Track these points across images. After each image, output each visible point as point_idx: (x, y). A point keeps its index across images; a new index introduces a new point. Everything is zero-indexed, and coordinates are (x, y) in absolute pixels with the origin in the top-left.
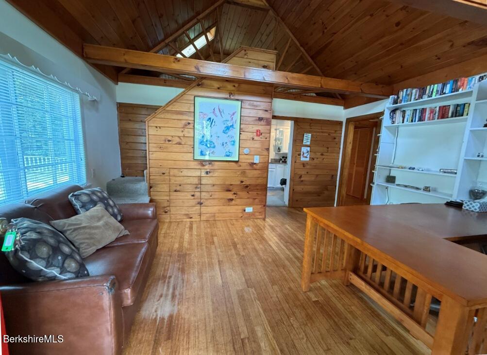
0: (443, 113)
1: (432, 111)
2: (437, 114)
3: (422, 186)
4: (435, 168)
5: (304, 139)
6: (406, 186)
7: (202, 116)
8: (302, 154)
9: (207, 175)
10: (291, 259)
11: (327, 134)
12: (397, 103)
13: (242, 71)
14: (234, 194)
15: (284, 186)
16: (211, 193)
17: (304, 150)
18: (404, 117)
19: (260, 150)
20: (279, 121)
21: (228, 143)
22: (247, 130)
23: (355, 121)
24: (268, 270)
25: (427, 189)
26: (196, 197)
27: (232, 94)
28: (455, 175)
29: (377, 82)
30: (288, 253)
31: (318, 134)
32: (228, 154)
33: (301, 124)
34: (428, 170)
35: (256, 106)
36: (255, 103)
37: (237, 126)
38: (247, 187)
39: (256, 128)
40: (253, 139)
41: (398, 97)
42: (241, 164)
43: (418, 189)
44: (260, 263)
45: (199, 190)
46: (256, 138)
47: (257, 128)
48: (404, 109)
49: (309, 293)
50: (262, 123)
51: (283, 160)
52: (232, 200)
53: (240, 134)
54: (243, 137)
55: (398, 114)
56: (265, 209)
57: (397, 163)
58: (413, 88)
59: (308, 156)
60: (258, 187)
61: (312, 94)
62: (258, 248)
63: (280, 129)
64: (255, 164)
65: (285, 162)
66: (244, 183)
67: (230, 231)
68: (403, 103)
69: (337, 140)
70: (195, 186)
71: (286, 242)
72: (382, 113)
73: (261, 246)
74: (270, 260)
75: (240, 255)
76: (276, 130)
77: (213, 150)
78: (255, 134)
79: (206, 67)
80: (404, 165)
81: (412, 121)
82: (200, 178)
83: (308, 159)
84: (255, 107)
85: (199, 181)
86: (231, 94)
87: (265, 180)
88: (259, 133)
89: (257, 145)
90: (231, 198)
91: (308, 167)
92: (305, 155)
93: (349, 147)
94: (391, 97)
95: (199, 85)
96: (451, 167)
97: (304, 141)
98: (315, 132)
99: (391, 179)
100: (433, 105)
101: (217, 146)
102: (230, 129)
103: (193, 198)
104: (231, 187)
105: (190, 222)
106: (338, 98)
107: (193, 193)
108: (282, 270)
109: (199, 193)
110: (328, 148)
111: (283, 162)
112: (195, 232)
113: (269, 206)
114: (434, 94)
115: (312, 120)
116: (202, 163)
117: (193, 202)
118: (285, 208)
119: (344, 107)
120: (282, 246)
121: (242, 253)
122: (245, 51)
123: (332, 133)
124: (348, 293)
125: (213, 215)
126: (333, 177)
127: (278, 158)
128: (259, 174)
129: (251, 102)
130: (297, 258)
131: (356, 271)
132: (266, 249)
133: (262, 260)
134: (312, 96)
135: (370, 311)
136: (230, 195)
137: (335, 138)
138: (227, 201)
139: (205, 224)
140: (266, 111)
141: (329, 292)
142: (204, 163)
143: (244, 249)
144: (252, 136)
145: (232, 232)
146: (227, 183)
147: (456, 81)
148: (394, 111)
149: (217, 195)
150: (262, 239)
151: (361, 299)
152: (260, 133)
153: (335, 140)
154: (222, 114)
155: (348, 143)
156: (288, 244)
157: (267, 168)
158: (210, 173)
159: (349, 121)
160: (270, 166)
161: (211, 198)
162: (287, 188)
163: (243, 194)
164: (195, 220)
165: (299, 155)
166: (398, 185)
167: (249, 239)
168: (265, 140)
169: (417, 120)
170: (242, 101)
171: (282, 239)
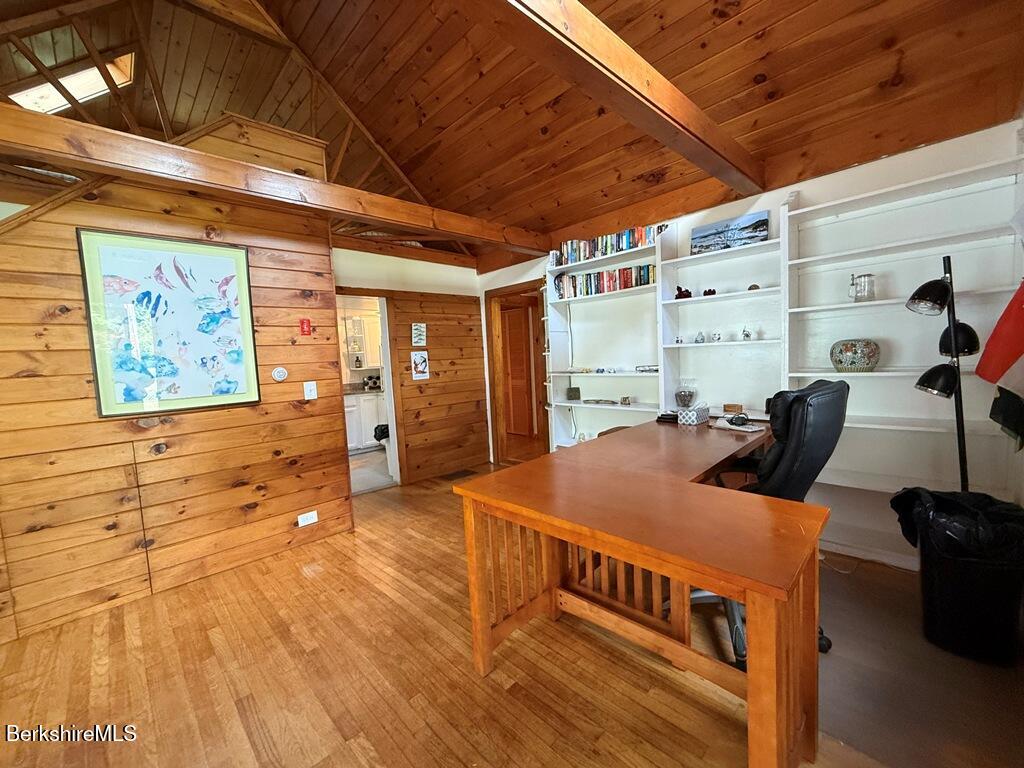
0: (625, 280)
1: (611, 277)
2: (618, 282)
3: (618, 399)
4: (629, 367)
5: (413, 335)
6: (598, 402)
7: (116, 286)
8: (413, 366)
9: (160, 456)
10: (437, 607)
11: (455, 323)
12: (561, 264)
13: (239, 173)
14: (259, 488)
15: (383, 441)
16: (182, 504)
17: (417, 357)
18: (575, 287)
19: (316, 367)
20: (349, 299)
21: (220, 358)
22: (274, 322)
23: (501, 297)
24: (390, 660)
25: (625, 401)
26: (122, 529)
27: (214, 229)
28: (655, 374)
29: (525, 226)
30: (426, 595)
31: (438, 323)
32: (225, 386)
33: (402, 305)
34: (621, 371)
35: (291, 263)
36: (286, 255)
37: (242, 312)
38: (294, 462)
39: (297, 316)
40: (294, 342)
41: (562, 254)
42: (269, 408)
43: (614, 403)
44: (364, 652)
45: (135, 504)
46: (301, 339)
47: (302, 317)
48: (574, 274)
49: (492, 676)
50: (312, 302)
51: (371, 383)
52: (254, 506)
53: (254, 332)
54: (261, 339)
55: (566, 281)
56: (350, 504)
57: (577, 366)
58: (580, 240)
59: (427, 370)
60: (323, 459)
61: (413, 243)
62: (349, 611)
63: (354, 318)
64: (308, 402)
65: (376, 388)
66: (282, 456)
67: (262, 593)
68: (570, 265)
69: (473, 333)
70: (119, 496)
71: (417, 571)
72: (542, 281)
73: (358, 604)
74: (389, 632)
75: (303, 652)
76: (345, 319)
77: (169, 381)
78: (297, 330)
79: (111, 146)
80: (588, 367)
81: (587, 294)
82: (133, 468)
83: (427, 376)
84: (287, 266)
85: (132, 478)
86: (210, 229)
87: (340, 437)
88: (307, 328)
89: (306, 355)
90: (251, 501)
91: (429, 391)
92: (420, 368)
93: (499, 344)
94: (551, 252)
95: (90, 197)
96: (648, 362)
97: (414, 340)
98: (433, 319)
99: (573, 394)
100: (611, 268)
101: (181, 371)
102: (222, 320)
103: (112, 533)
104: (246, 475)
105: (111, 611)
106: (463, 253)
107: (110, 521)
108: (423, 645)
109: (136, 515)
110: (461, 350)
111: (371, 388)
112: (134, 639)
113: (358, 495)
114: (609, 250)
115: (422, 295)
116: (134, 423)
117: (115, 545)
118: (393, 490)
119: (477, 268)
120: (408, 582)
121: (310, 645)
122: (240, 126)
123: (464, 320)
124: (564, 635)
125: (195, 564)
126: (480, 404)
127: (358, 381)
128: (323, 424)
129: (275, 253)
130: (449, 600)
131: (566, 584)
132: (372, 608)
133: (367, 642)
134: (415, 248)
135: (607, 656)
136: (246, 495)
137: (471, 330)
138: (239, 512)
139: (173, 599)
140: (318, 274)
141: (531, 650)
142: (141, 423)
143: (313, 630)
144: (289, 336)
145: (268, 595)
146: (231, 465)
147: (632, 232)
148: (559, 277)
149: (202, 505)
150: (357, 584)
151: (586, 637)
152: (309, 326)
153: (472, 331)
154: (190, 280)
155: (495, 338)
156: (422, 573)
157: (342, 407)
158: (167, 447)
159: (490, 295)
160: (349, 400)
161: (183, 516)
162: (392, 444)
163: (287, 483)
164: (132, 598)
165: (409, 368)
166: (586, 402)
167: (322, 597)
168: (325, 342)
169: (594, 291)
170: (248, 249)
171: (404, 565)
